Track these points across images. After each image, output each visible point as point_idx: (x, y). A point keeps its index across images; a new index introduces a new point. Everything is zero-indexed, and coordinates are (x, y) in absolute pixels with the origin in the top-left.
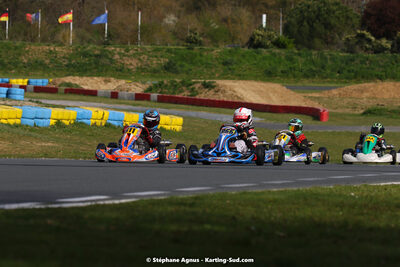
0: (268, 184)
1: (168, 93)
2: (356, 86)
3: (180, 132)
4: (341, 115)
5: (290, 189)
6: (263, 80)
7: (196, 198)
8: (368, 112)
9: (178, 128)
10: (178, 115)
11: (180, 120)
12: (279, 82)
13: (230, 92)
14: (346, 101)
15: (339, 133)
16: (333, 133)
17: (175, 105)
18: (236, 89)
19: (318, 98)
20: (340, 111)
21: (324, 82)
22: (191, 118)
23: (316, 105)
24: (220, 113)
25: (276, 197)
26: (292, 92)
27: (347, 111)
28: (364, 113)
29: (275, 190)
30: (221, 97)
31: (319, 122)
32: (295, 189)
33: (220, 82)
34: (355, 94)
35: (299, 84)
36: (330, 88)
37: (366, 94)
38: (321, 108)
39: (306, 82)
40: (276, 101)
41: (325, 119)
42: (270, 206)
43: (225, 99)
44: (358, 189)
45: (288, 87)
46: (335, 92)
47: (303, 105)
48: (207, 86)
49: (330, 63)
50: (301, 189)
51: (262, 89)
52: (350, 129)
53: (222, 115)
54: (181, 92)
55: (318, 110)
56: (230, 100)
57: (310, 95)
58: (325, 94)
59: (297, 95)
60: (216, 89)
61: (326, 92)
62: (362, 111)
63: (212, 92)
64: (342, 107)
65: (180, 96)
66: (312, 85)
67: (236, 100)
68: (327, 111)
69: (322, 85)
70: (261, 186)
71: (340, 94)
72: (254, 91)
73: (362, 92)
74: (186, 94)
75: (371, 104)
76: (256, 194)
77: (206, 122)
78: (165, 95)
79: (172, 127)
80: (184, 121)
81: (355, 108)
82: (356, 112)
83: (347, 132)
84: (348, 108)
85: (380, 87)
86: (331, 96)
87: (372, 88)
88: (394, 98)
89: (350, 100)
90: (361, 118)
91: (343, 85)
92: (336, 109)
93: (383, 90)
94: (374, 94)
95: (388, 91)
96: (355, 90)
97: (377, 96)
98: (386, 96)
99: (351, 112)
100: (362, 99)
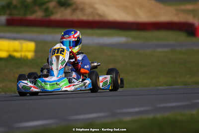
1: (18, 15)
3: (32, 60)
9: (30, 55)
10: (31, 40)
11: (31, 46)
17: (27, 29)
18: (97, 6)
22: (45, 42)
30: (79, 16)
38: (196, 22)
40: (143, 17)
43: (85, 18)
48: (63, 4)
54: (34, 12)
56: (91, 18)
57: (183, 8)
59: (168, 8)
60: (74, 7)
63: (69, 11)
65: (32, 17)
67: (97, 18)
74: (39, 15)
78: (16, 17)
79: (23, 54)
80: (37, 46)
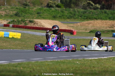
0: (47, 59)
3: (20, 39)
4: (81, 32)
5: (55, 60)
6: (52, 19)
7: (19, 64)
9: (19, 37)
11: (20, 34)
12: (58, 20)
13: (40, 24)
14: (83, 27)
15: (80, 39)
16: (78, 39)
17: (19, 29)
18: (42, 23)
19: (73, 26)
20: (80, 31)
21: (75, 20)
22: (24, 33)
23: (72, 29)
24: (36, 31)
25: (49, 63)
26: (63, 24)
27: (83, 31)
28: (90, 32)
29: (49, 61)
30: (36, 26)
31: (72, 35)
32: (57, 60)
33: (36, 20)
34: (87, 25)
35: (66, 21)
36: (77, 23)
37: (91, 25)
38: (73, 30)
39: (68, 20)
41: (75, 34)
42: (46, 67)
43: (38, 27)
44: (80, 60)
45: (61, 22)
46: (79, 24)
47: (67, 29)
48: (31, 22)
49: (77, 13)
50: (59, 60)
51: (52, 23)
52: (84, 38)
53: (36, 32)
54: (21, 24)
56: (40, 27)
57: (70, 25)
58: (75, 25)
59: (65, 25)
60: (34, 23)
61: (76, 24)
62: (89, 31)
63: (33, 24)
64: (81, 30)
66: (70, 21)
67: (42, 27)
68: (76, 31)
69: (74, 21)
70: (45, 59)
71: (81, 25)
72: (48, 24)
73: (89, 24)
74: (23, 25)
75: (92, 29)
76: (41, 62)
77: (30, 35)
78: (15, 25)
79: (17, 37)
80: (21, 35)
81: (86, 30)
82: (87, 32)
83: (83, 39)
84: (83, 30)
85: (96, 22)
86: (78, 25)
87: (93, 23)
88: (101, 26)
89: (85, 27)
90: (89, 33)
91: (82, 21)
92: (79, 30)
93: (97, 23)
94: (94, 25)
95: (99, 24)
96: (86, 23)
97: (95, 25)
98: (98, 26)
99: (85, 31)
100: (89, 27)
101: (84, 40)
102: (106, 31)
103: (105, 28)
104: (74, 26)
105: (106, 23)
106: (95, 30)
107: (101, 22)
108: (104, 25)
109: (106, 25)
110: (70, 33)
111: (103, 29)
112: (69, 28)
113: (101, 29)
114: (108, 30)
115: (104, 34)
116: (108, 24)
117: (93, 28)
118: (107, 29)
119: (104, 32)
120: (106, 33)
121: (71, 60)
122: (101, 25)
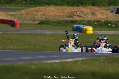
2: (34, 9)
4: (27, 24)
8: (41, 23)
14: (29, 17)
15: (26, 34)
16: (22, 34)
19: (14, 15)
20: (26, 22)
21: (17, 6)
23: (13, 19)
27: (30, 22)
28: (39, 23)
31: (14, 28)
34: (34, 13)
35: (3, 7)
37: (40, 13)
38: (15, 20)
41: (18, 26)
46: (23, 12)
47: (6, 18)
52: (32, 32)
55: (14, 22)
57: (9, 13)
58: (17, 13)
61: (18, 11)
62: (38, 22)
64: (27, 20)
66: (10, 7)
68: (19, 22)
69: (16, 8)
71: (26, 13)
73: (38, 12)
81: (34, 20)
82: (35, 23)
83: (30, 33)
84: (30, 20)
85: (48, 9)
86: (21, 14)
87: (43, 10)
88: (55, 15)
89: (31, 16)
90: (38, 26)
91: (27, 8)
92: (24, 21)
93: (49, 11)
94: (44, 13)
95: (52, 11)
96: (34, 11)
97: (46, 14)
98: (51, 14)
99: (32, 23)
100: (38, 15)
101: (32, 35)
102: (63, 22)
103: (61, 18)
104: (16, 15)
105: (62, 10)
106: (47, 20)
107: (56, 8)
108: (60, 13)
109: (63, 13)
110: (11, 24)
111: (58, 18)
112: (8, 17)
113: (56, 19)
114: (66, 20)
115: (61, 26)
116: (64, 12)
117: (43, 18)
118: (64, 19)
119: (60, 23)
120: (63, 25)
121: (21, 63)
122: (55, 13)
